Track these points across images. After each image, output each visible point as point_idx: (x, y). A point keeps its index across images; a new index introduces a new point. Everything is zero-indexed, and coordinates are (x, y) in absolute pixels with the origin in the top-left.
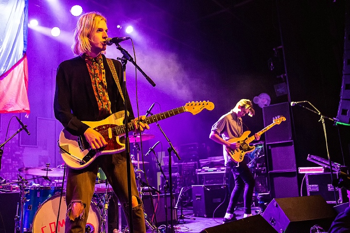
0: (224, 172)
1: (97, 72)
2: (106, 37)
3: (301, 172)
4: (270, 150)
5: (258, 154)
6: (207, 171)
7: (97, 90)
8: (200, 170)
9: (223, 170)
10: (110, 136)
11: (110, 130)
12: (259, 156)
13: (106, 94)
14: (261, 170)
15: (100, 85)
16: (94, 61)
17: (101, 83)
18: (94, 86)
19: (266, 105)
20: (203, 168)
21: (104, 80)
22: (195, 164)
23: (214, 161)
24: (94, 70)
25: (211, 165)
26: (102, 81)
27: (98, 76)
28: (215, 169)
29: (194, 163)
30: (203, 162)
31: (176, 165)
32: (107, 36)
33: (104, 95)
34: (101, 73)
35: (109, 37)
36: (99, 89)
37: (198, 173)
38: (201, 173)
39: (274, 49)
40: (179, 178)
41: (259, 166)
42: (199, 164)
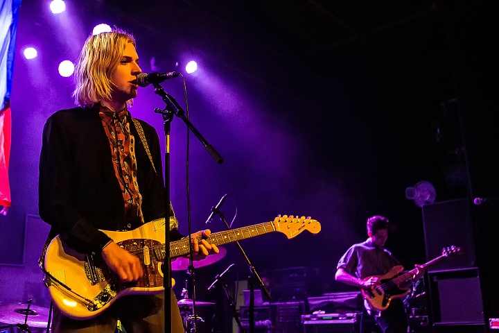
0: (352, 321)
1: (122, 137)
2: (138, 73)
3: (493, 327)
4: (436, 283)
5: (414, 289)
6: (321, 319)
7: (121, 172)
8: (308, 316)
9: (350, 318)
10: (147, 262)
11: (146, 250)
12: (416, 294)
13: (135, 179)
14: (419, 321)
15: (125, 163)
16: (114, 118)
17: (128, 159)
18: (115, 162)
19: (427, 202)
20: (314, 313)
21: (133, 154)
22: (300, 305)
23: (334, 300)
24: (117, 133)
25: (329, 308)
26: (129, 155)
27: (123, 145)
28: (337, 315)
29: (298, 302)
30: (314, 302)
31: (267, 306)
32: (141, 70)
33: (131, 179)
34: (127, 138)
35: (144, 72)
36: (123, 169)
37: (306, 323)
38: (310, 322)
39: (443, 104)
40: (270, 329)
41: (416, 314)
42: (308, 305)
